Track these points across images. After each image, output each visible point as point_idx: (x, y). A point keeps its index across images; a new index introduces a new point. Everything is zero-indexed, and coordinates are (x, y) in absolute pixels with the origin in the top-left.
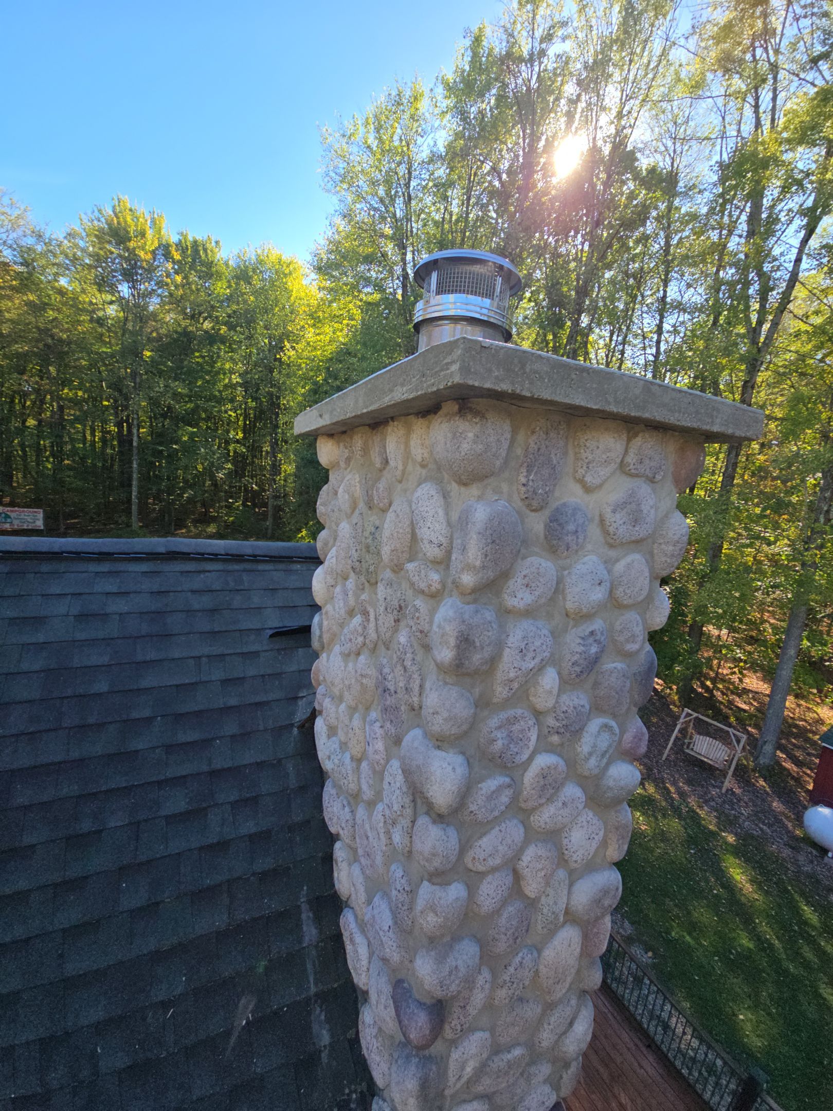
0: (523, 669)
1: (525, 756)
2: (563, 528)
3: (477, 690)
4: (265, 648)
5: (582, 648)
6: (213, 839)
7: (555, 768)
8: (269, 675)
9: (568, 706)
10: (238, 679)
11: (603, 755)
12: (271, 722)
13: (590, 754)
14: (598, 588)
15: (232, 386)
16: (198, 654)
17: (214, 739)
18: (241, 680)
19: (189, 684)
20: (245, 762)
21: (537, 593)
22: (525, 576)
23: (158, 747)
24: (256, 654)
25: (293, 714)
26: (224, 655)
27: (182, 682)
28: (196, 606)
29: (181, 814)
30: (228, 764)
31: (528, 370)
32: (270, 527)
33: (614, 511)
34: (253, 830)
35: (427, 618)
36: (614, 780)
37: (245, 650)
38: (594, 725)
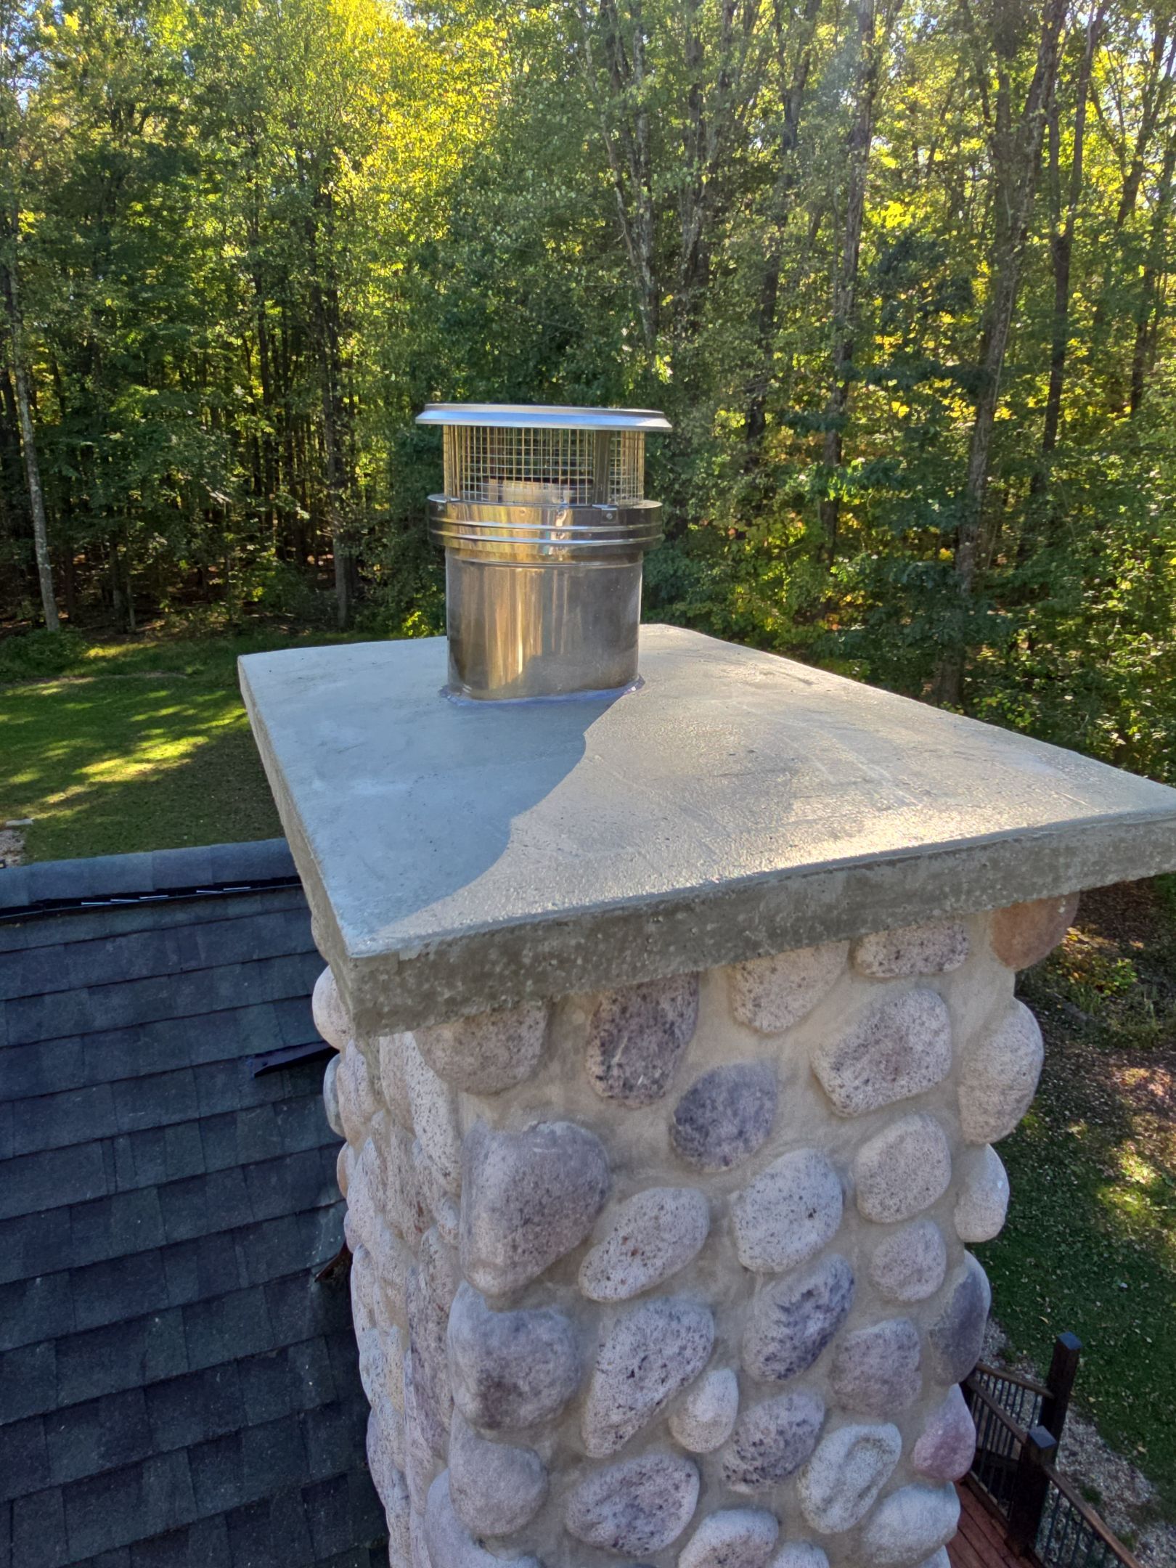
0: (639, 1406)
1: (674, 1532)
2: (707, 1134)
3: (547, 1444)
4: (247, 1102)
5: (787, 1331)
6: (155, 1526)
7: (745, 1543)
8: (257, 1163)
9: (766, 1432)
10: (194, 1178)
11: (861, 1496)
12: (263, 1267)
13: (829, 1501)
14: (808, 1223)
15: (226, 277)
16: (108, 1133)
17: (146, 1317)
18: (198, 1180)
19: (94, 1201)
20: (214, 1360)
21: (659, 1263)
22: (625, 1239)
23: (39, 1343)
24: (228, 1118)
25: (309, 1244)
26: (160, 1128)
27: (79, 1198)
28: (100, 1021)
29: (91, 1478)
30: (181, 1368)
31: (527, 961)
32: (342, 603)
33: (837, 1067)
34: (235, 1502)
35: (448, 1281)
36: (893, 1534)
37: (205, 1111)
38: (835, 1446)
